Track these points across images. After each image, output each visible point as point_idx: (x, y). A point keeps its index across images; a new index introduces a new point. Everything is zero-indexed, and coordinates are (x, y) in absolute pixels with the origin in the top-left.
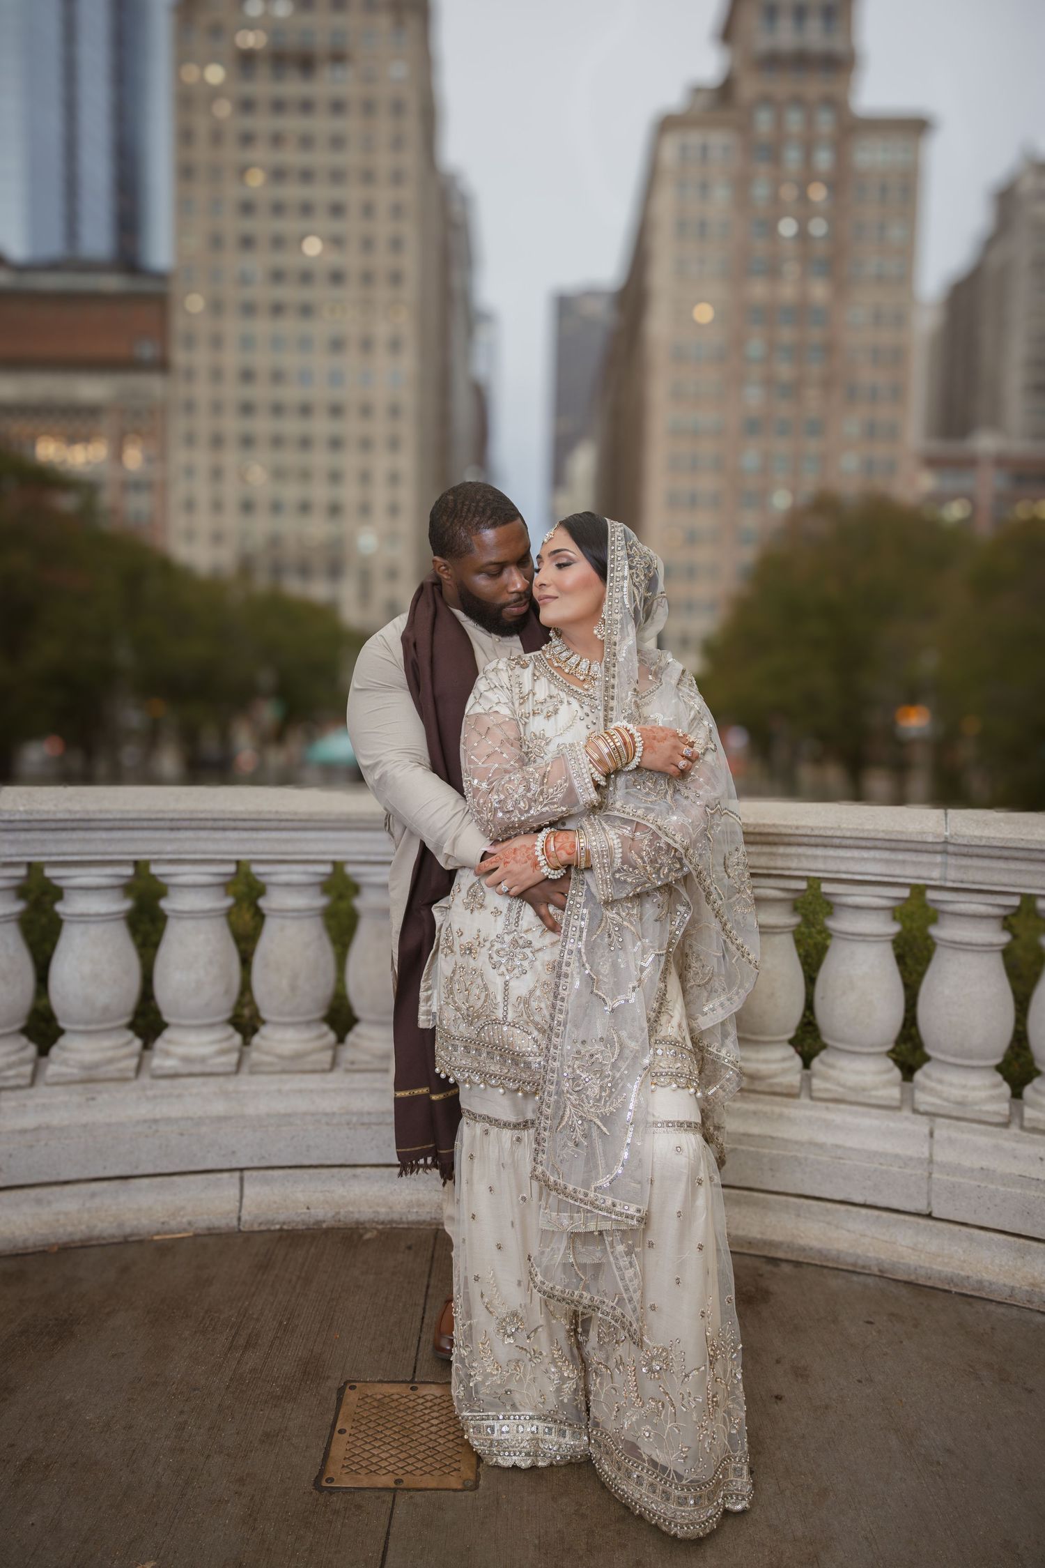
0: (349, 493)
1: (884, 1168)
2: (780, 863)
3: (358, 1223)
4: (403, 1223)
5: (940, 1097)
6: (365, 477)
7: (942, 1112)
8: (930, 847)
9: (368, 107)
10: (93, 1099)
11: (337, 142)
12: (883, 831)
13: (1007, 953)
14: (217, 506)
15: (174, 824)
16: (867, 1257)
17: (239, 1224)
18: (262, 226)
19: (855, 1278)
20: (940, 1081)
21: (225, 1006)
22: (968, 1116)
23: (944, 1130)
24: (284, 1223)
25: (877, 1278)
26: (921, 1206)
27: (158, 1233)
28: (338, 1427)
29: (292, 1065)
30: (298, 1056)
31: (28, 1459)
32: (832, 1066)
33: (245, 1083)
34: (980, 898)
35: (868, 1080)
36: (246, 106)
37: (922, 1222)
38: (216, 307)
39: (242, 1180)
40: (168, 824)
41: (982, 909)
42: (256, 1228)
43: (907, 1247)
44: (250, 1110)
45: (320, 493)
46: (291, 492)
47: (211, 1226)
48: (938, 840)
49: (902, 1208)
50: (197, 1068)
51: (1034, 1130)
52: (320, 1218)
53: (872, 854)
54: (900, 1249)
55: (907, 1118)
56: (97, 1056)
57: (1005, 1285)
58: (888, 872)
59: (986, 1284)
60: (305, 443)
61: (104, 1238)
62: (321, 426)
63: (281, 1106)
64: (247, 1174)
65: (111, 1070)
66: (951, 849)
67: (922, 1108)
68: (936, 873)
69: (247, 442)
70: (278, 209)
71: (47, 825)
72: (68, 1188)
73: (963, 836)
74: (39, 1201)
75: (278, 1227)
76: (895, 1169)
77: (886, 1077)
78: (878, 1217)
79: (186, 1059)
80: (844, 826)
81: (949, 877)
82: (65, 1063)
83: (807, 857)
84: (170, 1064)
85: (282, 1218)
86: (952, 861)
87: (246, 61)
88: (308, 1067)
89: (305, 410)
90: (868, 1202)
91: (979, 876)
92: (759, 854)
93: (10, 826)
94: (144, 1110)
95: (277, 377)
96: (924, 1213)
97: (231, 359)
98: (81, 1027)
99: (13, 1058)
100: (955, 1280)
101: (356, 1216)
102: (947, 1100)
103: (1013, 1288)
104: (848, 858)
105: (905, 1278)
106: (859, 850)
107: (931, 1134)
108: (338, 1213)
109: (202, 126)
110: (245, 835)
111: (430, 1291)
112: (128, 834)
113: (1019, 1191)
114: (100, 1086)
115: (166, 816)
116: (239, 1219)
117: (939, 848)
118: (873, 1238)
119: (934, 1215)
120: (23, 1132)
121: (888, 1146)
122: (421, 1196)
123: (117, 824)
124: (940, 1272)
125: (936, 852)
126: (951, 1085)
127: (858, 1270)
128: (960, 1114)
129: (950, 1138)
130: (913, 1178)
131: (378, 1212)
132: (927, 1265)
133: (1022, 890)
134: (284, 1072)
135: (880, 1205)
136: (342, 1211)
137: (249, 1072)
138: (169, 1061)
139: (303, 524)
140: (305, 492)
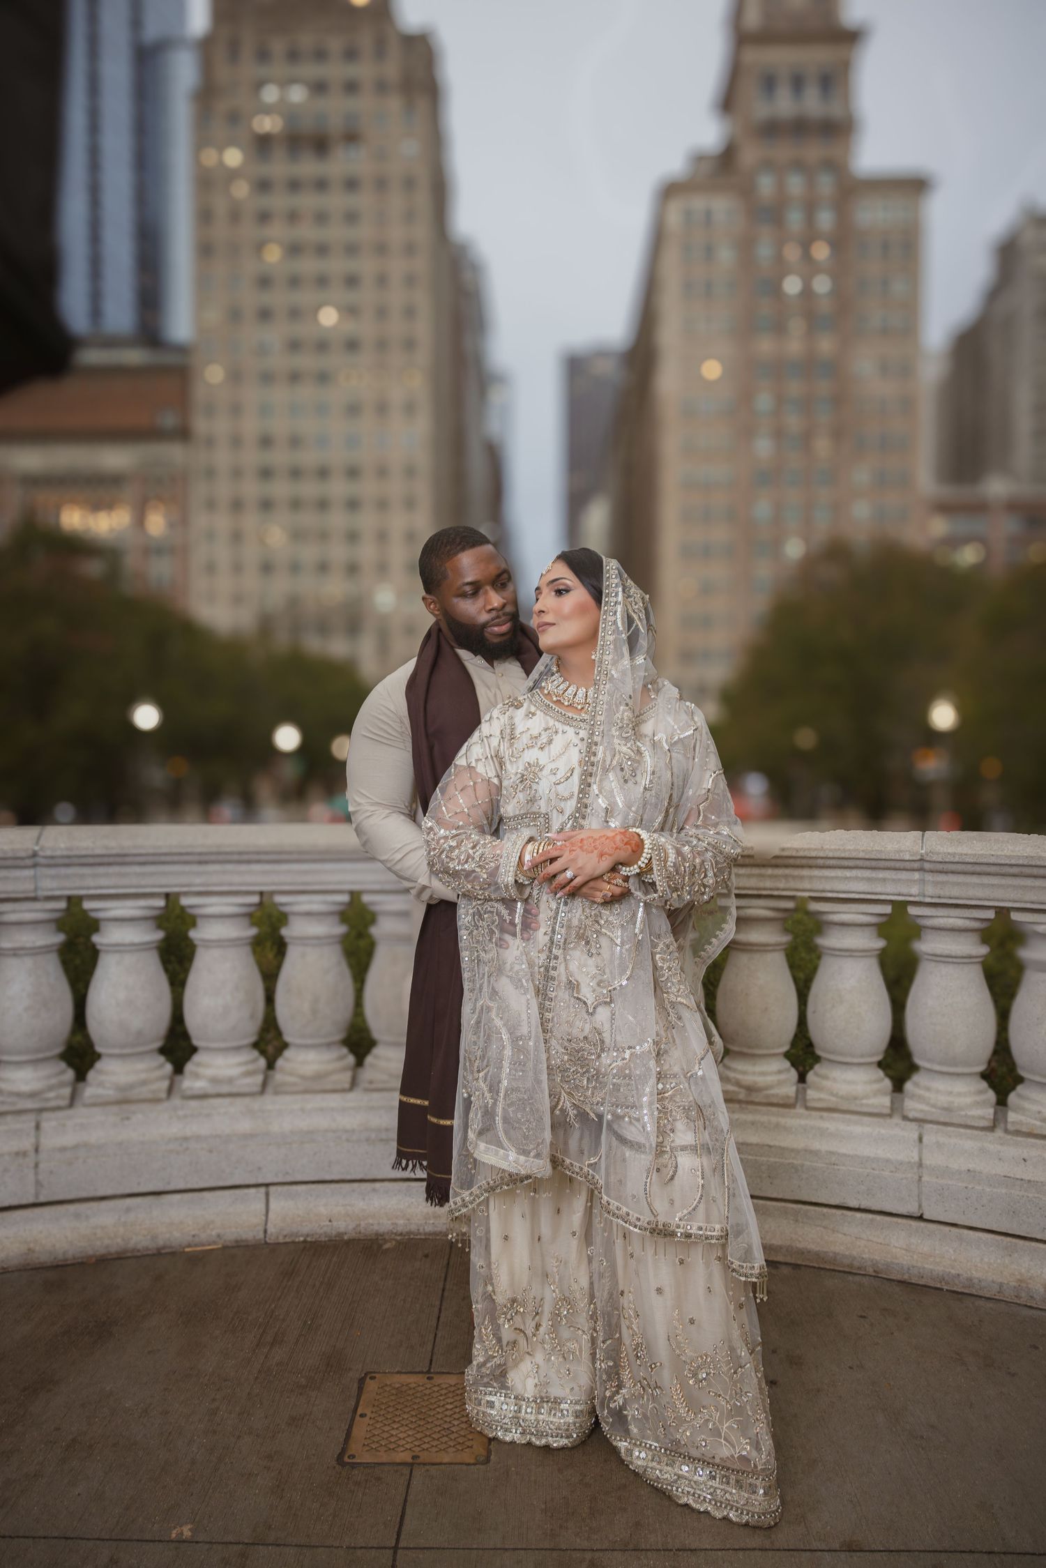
0: (367, 552)
1: (877, 1172)
2: (768, 884)
3: (377, 1234)
4: (420, 1234)
5: (928, 1104)
6: (382, 537)
7: (929, 1118)
8: (908, 865)
9: (381, 184)
10: (128, 1118)
11: (351, 217)
12: (863, 851)
14: (237, 568)
15: (202, 858)
16: (863, 1258)
17: (265, 1237)
18: (279, 298)
19: (850, 1278)
20: (928, 1089)
21: (251, 1029)
22: (955, 1121)
23: (932, 1136)
24: (308, 1236)
25: (872, 1278)
26: (912, 1209)
27: (189, 1246)
28: (360, 1411)
29: (314, 1085)
30: (319, 1077)
31: (74, 1440)
32: (826, 1077)
33: (269, 1102)
34: (958, 912)
35: (859, 1089)
36: (263, 186)
37: (914, 1224)
38: (235, 376)
39: (267, 1195)
40: (196, 858)
41: (960, 923)
42: (281, 1240)
43: (900, 1248)
44: (275, 1128)
45: (338, 552)
46: (309, 553)
47: (239, 1239)
48: (914, 858)
49: (894, 1212)
50: (225, 1089)
51: (1018, 1133)
52: (342, 1230)
53: (854, 873)
54: (894, 1250)
55: (897, 1124)
56: (131, 1078)
57: (993, 1282)
58: (870, 891)
59: (976, 1281)
60: (323, 505)
61: (139, 1251)
62: (338, 488)
63: (304, 1124)
64: (272, 1189)
65: (144, 1092)
66: (927, 866)
67: (911, 1115)
68: (914, 890)
69: (266, 505)
70: (295, 282)
71: (85, 860)
72: (104, 1204)
73: (938, 854)
74: (77, 1216)
75: (302, 1239)
76: (886, 1173)
77: (876, 1086)
78: (872, 1220)
79: (215, 1080)
80: (826, 847)
81: (926, 893)
83: (794, 877)
84: (199, 1085)
85: (306, 1230)
86: (929, 877)
87: (263, 144)
88: (329, 1087)
89: (323, 473)
90: (862, 1207)
91: (955, 892)
92: (749, 876)
93: (52, 862)
94: (175, 1129)
95: (295, 442)
96: (915, 1215)
97: (251, 426)
98: (117, 1051)
99: (54, 1081)
100: (946, 1278)
101: (376, 1228)
102: (934, 1106)
103: (1001, 1285)
104: (832, 878)
105: (899, 1277)
106: (842, 870)
107: (920, 1139)
108: (359, 1225)
109: (220, 207)
110: (268, 867)
111: (446, 1294)
112: (160, 868)
113: (1004, 1191)
114: (133, 1107)
116: (265, 1231)
117: (916, 865)
118: (868, 1240)
119: (925, 1217)
120: (63, 1149)
121: (882, 1152)
123: (150, 859)
124: (932, 1271)
125: (913, 870)
126: (938, 1091)
127: (854, 1271)
128: (947, 1120)
129: (937, 1142)
130: (904, 1181)
131: (396, 1224)
132: (919, 1265)
133: (996, 904)
134: (306, 1092)
135: (874, 1208)
136: (363, 1224)
137: (274, 1093)
138: (199, 1083)
139: (321, 584)
140: (323, 552)
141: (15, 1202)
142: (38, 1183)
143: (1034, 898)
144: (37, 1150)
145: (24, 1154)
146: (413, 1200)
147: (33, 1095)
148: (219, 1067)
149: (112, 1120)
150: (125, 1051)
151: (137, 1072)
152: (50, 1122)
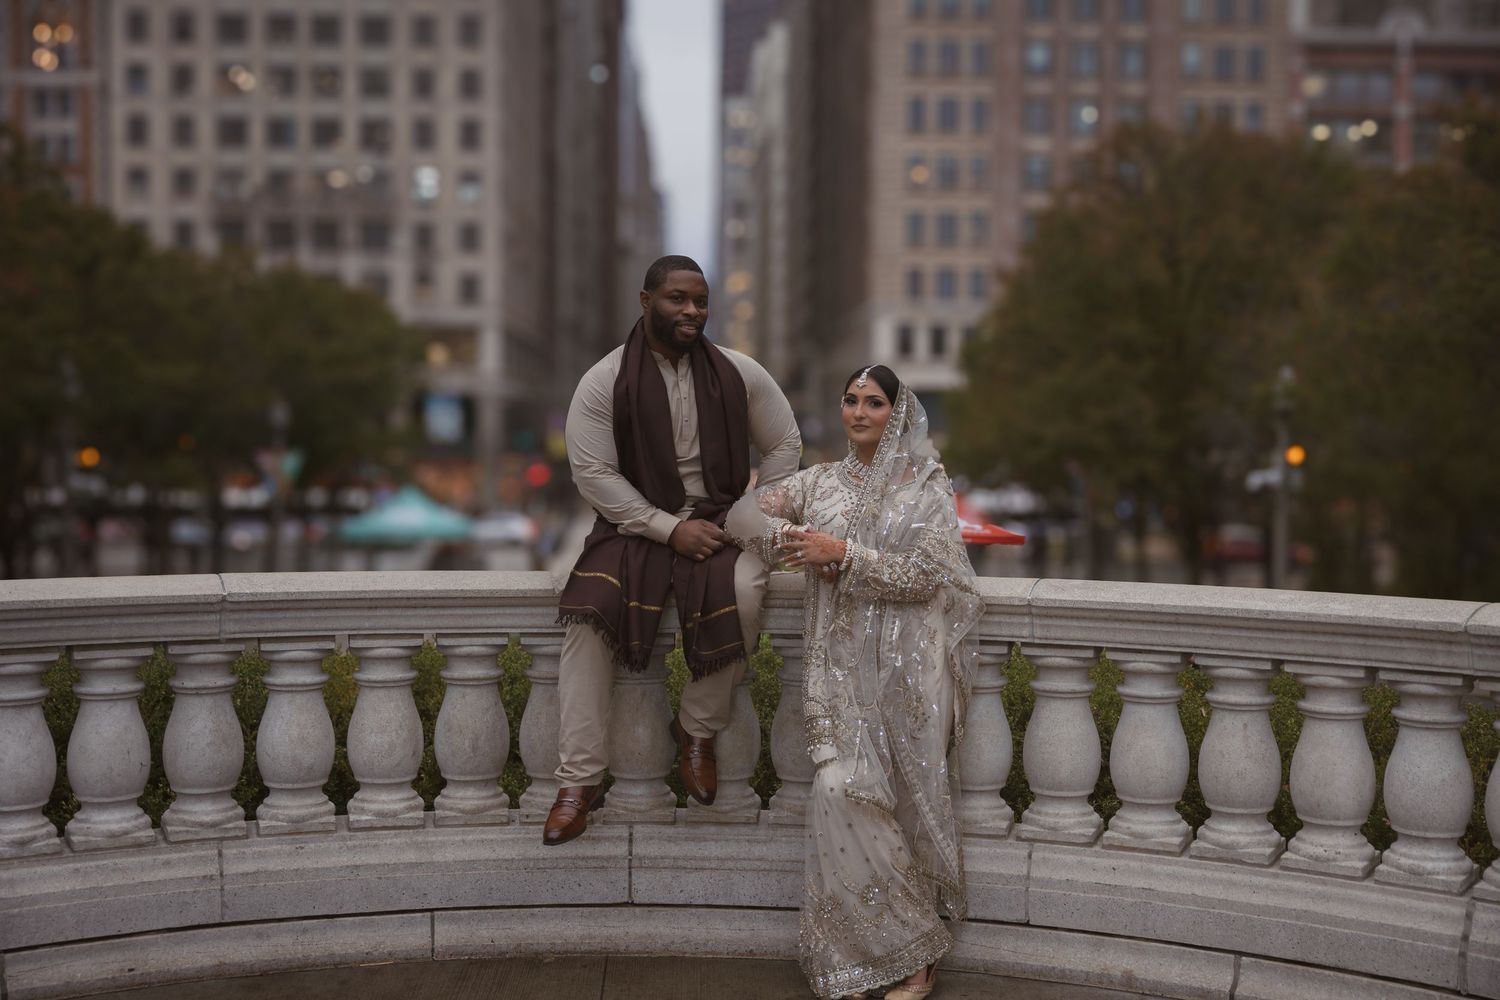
1: (991, 886)
3: (536, 953)
4: (577, 953)
7: (1040, 838)
8: (1019, 610)
10: (302, 848)
13: (1091, 697)
15: (374, 603)
16: (975, 960)
17: (432, 956)
19: (963, 975)
20: (1039, 813)
21: (411, 766)
22: (1060, 839)
23: (1040, 852)
24: (472, 955)
25: (982, 975)
26: (1020, 916)
27: (363, 962)
29: (473, 819)
30: (477, 812)
33: (433, 836)
34: (1062, 652)
35: (985, 815)
37: (1021, 930)
39: (432, 919)
40: (369, 604)
41: (1065, 662)
42: (447, 957)
43: (1008, 951)
44: (438, 858)
45: (351, 109)
46: (304, 109)
47: (409, 956)
48: (1022, 603)
49: (1005, 920)
50: (389, 822)
51: (1111, 847)
52: (504, 949)
54: (1003, 953)
55: (1010, 845)
56: (303, 812)
57: (1082, 971)
59: (1068, 972)
61: (317, 965)
63: (465, 854)
64: (437, 914)
65: (315, 824)
66: (1034, 611)
67: (1025, 836)
68: (1025, 632)
71: (267, 606)
72: (283, 924)
73: (1042, 600)
74: (259, 935)
75: (466, 958)
76: (1000, 887)
77: (998, 812)
78: (986, 928)
79: (380, 814)
81: (1036, 635)
82: (275, 817)
84: (366, 819)
85: (470, 950)
86: (1037, 621)
88: (489, 821)
91: (1059, 634)
93: (237, 607)
94: (346, 859)
96: (1022, 922)
98: (289, 786)
99: (230, 813)
100: (1044, 971)
101: (535, 947)
102: (1043, 827)
103: (1088, 973)
105: (1006, 973)
107: (1030, 856)
108: (519, 945)
110: (432, 612)
112: (334, 613)
113: (1095, 896)
114: (306, 838)
115: (367, 596)
116: (433, 950)
117: (1025, 610)
118: (982, 946)
119: (1031, 923)
120: (245, 875)
121: (996, 869)
122: (591, 931)
123: (326, 604)
124: (1032, 966)
125: (1023, 615)
126: (1048, 815)
127: (968, 971)
128: (1053, 839)
129: (1044, 858)
130: (1014, 892)
131: (554, 943)
132: (1022, 962)
133: (1093, 644)
134: (466, 825)
135: (988, 918)
136: (523, 944)
137: (436, 826)
138: (364, 818)
139: (323, 159)
140: (326, 109)
141: (204, 922)
142: (224, 905)
143: (1122, 639)
144: (221, 875)
145: (211, 878)
146: (569, 924)
147: (213, 825)
148: (384, 802)
149: (287, 848)
150: (296, 786)
151: (306, 806)
152: (230, 851)
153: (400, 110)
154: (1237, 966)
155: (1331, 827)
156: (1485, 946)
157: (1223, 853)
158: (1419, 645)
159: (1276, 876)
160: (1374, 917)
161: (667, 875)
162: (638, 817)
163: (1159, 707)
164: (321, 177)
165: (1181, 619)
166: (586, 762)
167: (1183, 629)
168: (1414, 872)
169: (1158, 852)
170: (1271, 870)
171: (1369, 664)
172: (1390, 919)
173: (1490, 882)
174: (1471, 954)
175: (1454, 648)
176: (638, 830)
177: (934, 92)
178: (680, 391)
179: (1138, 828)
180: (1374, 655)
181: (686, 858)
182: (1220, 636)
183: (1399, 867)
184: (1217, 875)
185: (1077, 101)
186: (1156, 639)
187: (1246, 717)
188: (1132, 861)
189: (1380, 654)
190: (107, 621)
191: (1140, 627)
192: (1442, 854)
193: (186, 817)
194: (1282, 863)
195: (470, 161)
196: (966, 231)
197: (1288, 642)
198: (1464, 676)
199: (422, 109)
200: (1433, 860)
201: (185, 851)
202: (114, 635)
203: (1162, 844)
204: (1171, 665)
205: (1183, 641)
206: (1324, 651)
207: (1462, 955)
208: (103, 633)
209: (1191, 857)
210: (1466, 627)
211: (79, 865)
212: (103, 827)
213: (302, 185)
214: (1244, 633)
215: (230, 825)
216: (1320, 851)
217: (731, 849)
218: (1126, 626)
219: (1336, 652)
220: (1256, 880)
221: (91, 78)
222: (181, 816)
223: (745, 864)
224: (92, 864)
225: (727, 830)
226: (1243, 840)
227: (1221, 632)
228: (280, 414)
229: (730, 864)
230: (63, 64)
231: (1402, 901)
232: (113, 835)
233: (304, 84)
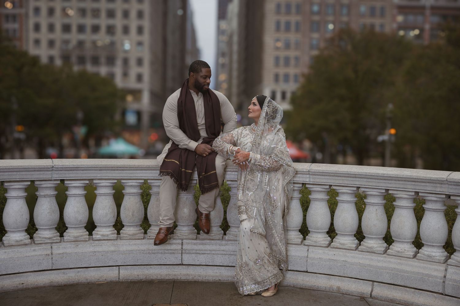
1: (295, 260)
3: (152, 280)
4: (165, 280)
7: (311, 245)
8: (305, 173)
10: (78, 246)
13: (328, 201)
15: (101, 169)
17: (119, 280)
19: (286, 287)
20: (311, 237)
21: (113, 221)
22: (318, 245)
23: (311, 249)
24: (131, 280)
26: (305, 269)
27: (97, 282)
29: (132, 238)
30: (134, 235)
33: (119, 242)
34: (319, 186)
35: (294, 237)
37: (305, 273)
39: (119, 268)
40: (99, 169)
41: (320, 189)
42: (124, 281)
43: (301, 280)
44: (121, 249)
45: (103, 22)
46: (89, 21)
47: (111, 280)
48: (307, 171)
49: (300, 271)
50: (106, 238)
51: (334, 248)
52: (142, 278)
54: (299, 280)
55: (302, 247)
56: (78, 234)
57: (324, 287)
59: (319, 287)
61: (82, 283)
63: (130, 248)
64: (120, 267)
65: (82, 238)
66: (310, 173)
67: (306, 244)
68: (307, 180)
71: (67, 169)
72: (71, 270)
73: (313, 170)
74: (64, 273)
76: (298, 260)
77: (298, 237)
78: (294, 273)
79: (103, 235)
81: (311, 181)
82: (69, 236)
84: (98, 237)
85: (131, 278)
86: (311, 176)
88: (137, 238)
91: (318, 180)
93: (57, 169)
94: (92, 249)
96: (305, 271)
99: (55, 235)
100: (312, 287)
101: (152, 278)
102: (312, 241)
103: (326, 287)
105: (300, 287)
107: (308, 251)
108: (146, 277)
110: (120, 172)
111: (173, 291)
112: (88, 171)
113: (328, 263)
114: (79, 243)
115: (99, 166)
116: (119, 278)
117: (307, 173)
119: (308, 271)
120: (59, 254)
121: (297, 254)
122: (169, 273)
123: (86, 169)
124: (309, 285)
126: (315, 237)
128: (315, 245)
129: (312, 251)
130: (303, 262)
131: (158, 277)
132: (305, 283)
133: (329, 184)
134: (130, 239)
135: (294, 270)
136: (148, 277)
137: (120, 239)
138: (98, 236)
139: (95, 37)
140: (96, 21)
141: (46, 269)
142: (53, 264)
143: (338, 182)
144: (52, 254)
145: (49, 255)
146: (162, 271)
147: (50, 238)
148: (104, 231)
149: (73, 246)
150: (76, 226)
151: (79, 232)
152: (55, 246)
153: (118, 22)
154: (373, 285)
155: (403, 242)
156: (451, 279)
157: (369, 250)
158: (432, 185)
159: (385, 257)
160: (416, 270)
161: (194, 255)
162: (185, 237)
163: (349, 204)
164: (94, 43)
165: (357, 176)
166: (168, 219)
167: (357, 179)
168: (429, 256)
169: (348, 250)
170: (384, 255)
171: (416, 191)
172: (421, 271)
173: (453, 259)
174: (447, 282)
175: (443, 186)
176: (184, 241)
177: (283, 19)
178: (199, 103)
179: (342, 242)
180: (417, 188)
181: (199, 250)
182: (369, 182)
183: (424, 255)
184: (367, 257)
185: (327, 22)
186: (349, 182)
187: (377, 207)
188: (341, 252)
189: (419, 188)
190: (15, 173)
191: (344, 178)
192: (438, 251)
193: (41, 236)
194: (387, 253)
195: (140, 38)
196: (292, 62)
197: (390, 183)
198: (446, 195)
199: (125, 22)
200: (435, 252)
201: (40, 246)
202: (18, 178)
203: (350, 247)
204: (353, 190)
205: (357, 183)
206: (402, 186)
207: (444, 282)
208: (14, 177)
209: (359, 251)
210: (447, 179)
211: (6, 251)
212: (14, 239)
213: (88, 45)
214: (377, 181)
215: (55, 239)
216: (399, 249)
217: (214, 247)
218: (339, 178)
219: (405, 187)
220: (379, 258)
221: (23, 11)
222: (39, 235)
223: (218, 252)
224: (10, 250)
225: (213, 241)
226: (375, 246)
227: (369, 180)
228: (80, 115)
229: (214, 252)
230: (14, 7)
231: (425, 265)
232: (17, 241)
233: (89, 14)
